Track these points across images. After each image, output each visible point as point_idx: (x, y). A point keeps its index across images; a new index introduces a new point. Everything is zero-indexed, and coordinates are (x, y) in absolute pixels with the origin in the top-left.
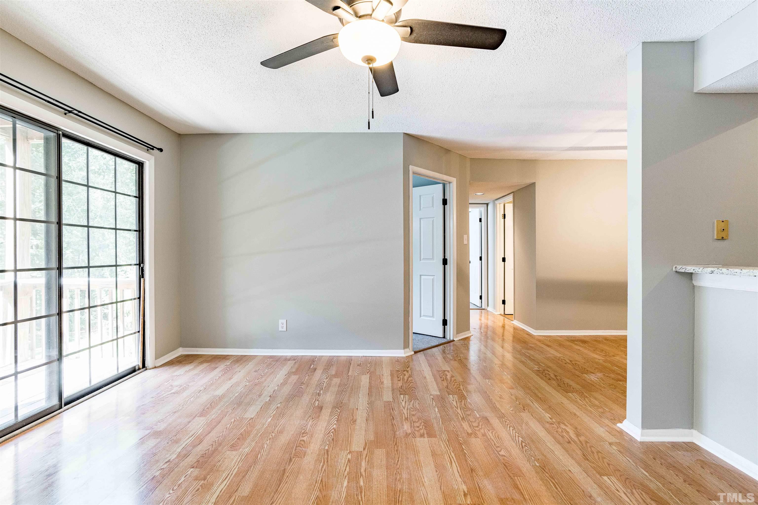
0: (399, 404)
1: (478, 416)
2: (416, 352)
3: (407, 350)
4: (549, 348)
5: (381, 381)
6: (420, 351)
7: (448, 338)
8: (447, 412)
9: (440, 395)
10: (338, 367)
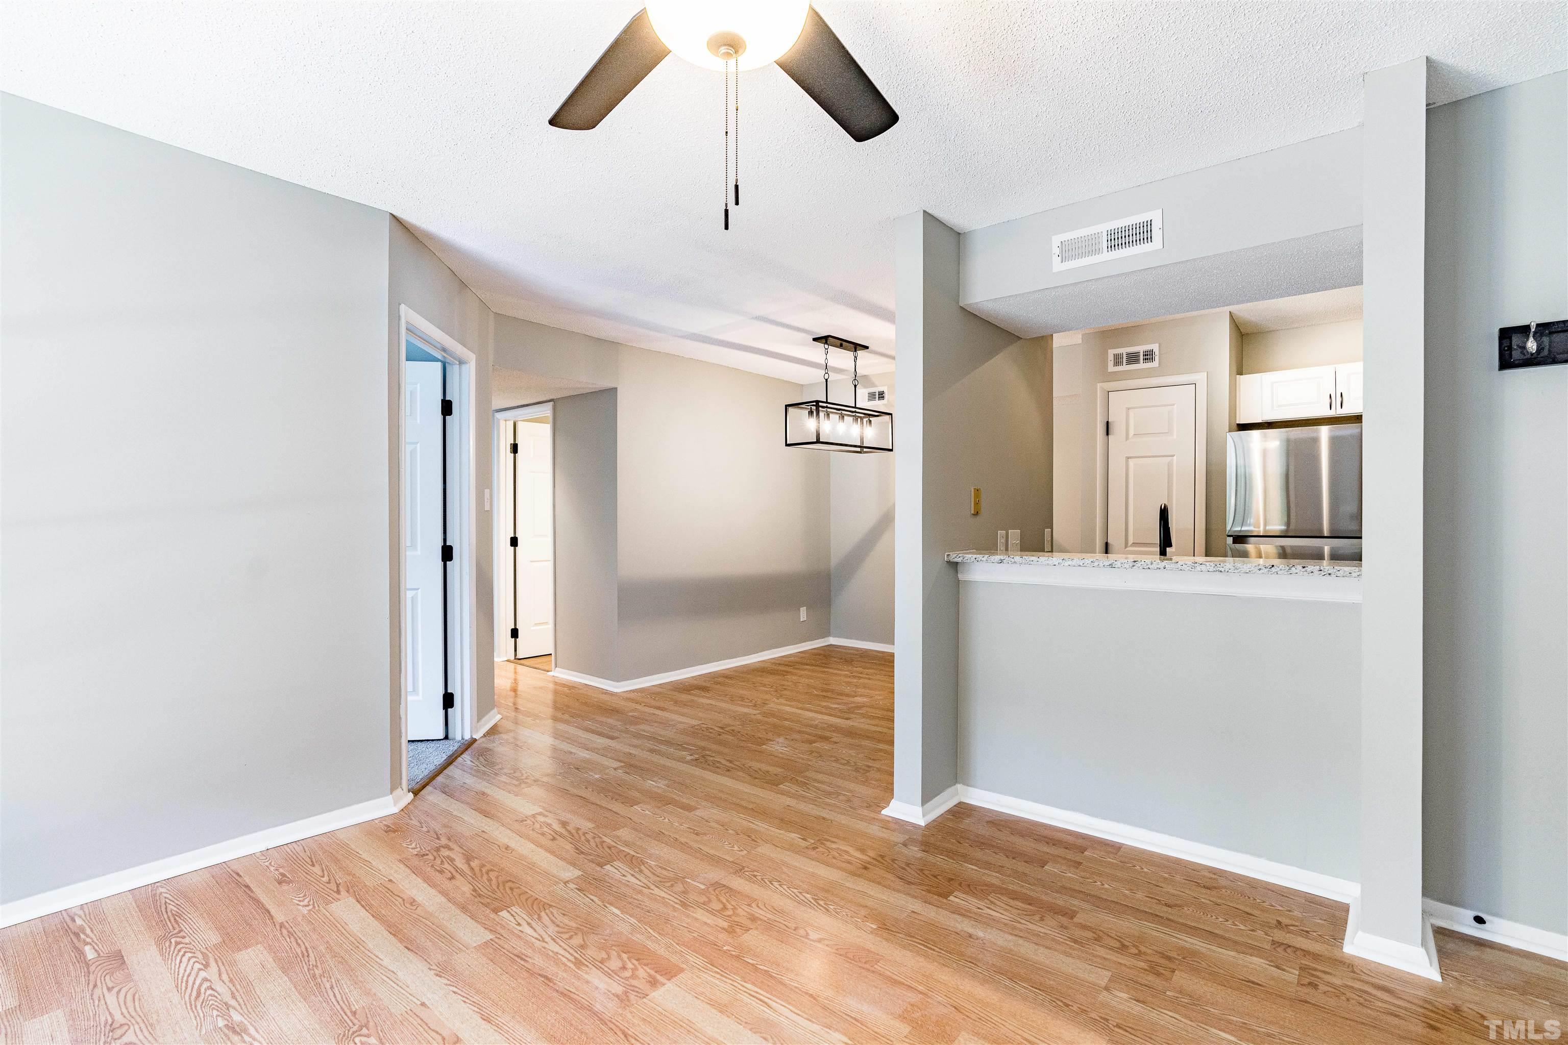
0: (520, 937)
1: (703, 887)
2: (416, 793)
3: (398, 792)
4: (665, 712)
5: (404, 900)
6: (424, 787)
7: (459, 738)
8: (640, 904)
9: (584, 875)
10: (208, 914)
